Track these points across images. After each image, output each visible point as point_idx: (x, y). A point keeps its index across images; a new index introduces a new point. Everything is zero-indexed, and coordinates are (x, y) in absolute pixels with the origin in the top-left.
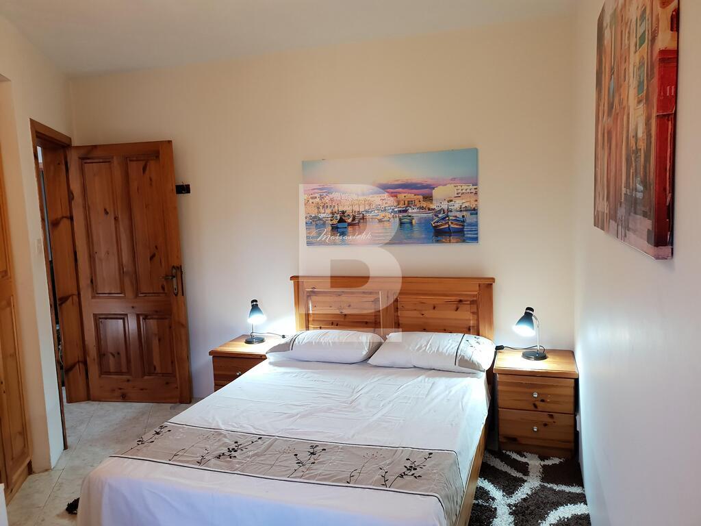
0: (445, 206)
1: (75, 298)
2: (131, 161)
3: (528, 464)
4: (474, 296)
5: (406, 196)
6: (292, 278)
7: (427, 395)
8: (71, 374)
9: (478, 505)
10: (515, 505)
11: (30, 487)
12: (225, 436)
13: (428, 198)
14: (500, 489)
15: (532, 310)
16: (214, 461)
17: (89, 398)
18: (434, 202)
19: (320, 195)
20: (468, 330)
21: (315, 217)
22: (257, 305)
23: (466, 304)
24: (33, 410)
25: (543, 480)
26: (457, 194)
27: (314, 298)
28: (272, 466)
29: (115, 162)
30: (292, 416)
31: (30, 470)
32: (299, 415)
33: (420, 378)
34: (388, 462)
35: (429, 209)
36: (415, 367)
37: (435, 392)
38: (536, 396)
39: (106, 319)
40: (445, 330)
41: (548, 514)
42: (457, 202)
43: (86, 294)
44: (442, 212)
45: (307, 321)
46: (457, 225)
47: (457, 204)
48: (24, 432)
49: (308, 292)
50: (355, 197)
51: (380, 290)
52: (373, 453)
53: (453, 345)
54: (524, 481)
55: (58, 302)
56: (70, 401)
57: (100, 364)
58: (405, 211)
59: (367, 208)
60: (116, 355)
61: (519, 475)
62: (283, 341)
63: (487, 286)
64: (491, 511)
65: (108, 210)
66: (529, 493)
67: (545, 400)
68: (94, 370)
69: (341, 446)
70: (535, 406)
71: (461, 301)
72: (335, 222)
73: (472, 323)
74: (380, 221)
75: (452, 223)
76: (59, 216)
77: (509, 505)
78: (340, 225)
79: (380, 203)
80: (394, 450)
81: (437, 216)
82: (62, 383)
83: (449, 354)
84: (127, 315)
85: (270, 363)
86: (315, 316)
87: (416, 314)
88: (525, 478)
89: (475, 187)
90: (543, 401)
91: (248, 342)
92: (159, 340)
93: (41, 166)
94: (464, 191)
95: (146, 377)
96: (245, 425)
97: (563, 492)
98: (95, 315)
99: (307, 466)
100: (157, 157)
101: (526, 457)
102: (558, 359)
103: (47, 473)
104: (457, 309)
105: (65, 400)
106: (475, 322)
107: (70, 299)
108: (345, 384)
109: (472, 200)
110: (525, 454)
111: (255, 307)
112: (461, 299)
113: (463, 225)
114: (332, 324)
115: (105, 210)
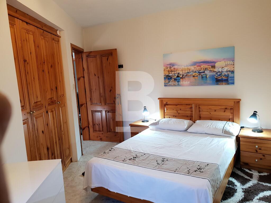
0: (220, 70)
1: (85, 105)
2: (103, 56)
3: (253, 174)
4: (232, 106)
5: (204, 66)
6: (159, 99)
7: (210, 144)
8: (84, 131)
9: (229, 187)
10: (245, 189)
11: (71, 166)
12: (133, 153)
13: (214, 67)
14: (239, 182)
15: (257, 112)
16: (128, 161)
17: (90, 139)
18: (216, 68)
19: (170, 67)
20: (229, 120)
21: (168, 75)
22: (146, 108)
23: (229, 109)
24: (72, 141)
25: (259, 181)
26: (226, 65)
27: (167, 106)
28: (148, 164)
29: (98, 57)
30: (157, 148)
31: (71, 161)
32: (159, 148)
33: (208, 138)
34: (191, 166)
35: (214, 71)
36: (206, 133)
37: (213, 143)
38: (257, 147)
39: (95, 112)
40: (219, 120)
41: (259, 193)
42: (226, 68)
43: (89, 103)
44: (219, 72)
45: (164, 115)
46: (225, 77)
47: (225, 69)
48: (69, 148)
49: (164, 104)
50: (183, 67)
51: (193, 104)
52: (186, 162)
53: (222, 126)
54: (250, 180)
55: (80, 106)
56: (84, 140)
57: (93, 128)
58: (204, 72)
59: (188, 71)
60: (99, 125)
61: (249, 178)
62: (155, 122)
63: (237, 102)
64: (235, 190)
65: (96, 74)
66: (252, 185)
67: (261, 149)
68: (91, 130)
69: (174, 159)
70: (257, 151)
71: (226, 108)
72: (175, 77)
73: (231, 117)
74: (194, 76)
75: (223, 77)
76: (80, 76)
77: (243, 189)
78: (177, 78)
79: (194, 69)
80: (194, 162)
81: (217, 74)
82: (81, 134)
83: (220, 129)
84: (102, 111)
85: (150, 129)
86: (167, 113)
87: (207, 113)
88: (251, 179)
89: (233, 62)
90: (260, 149)
91: (143, 122)
92: (113, 120)
93: (74, 59)
94: (228, 64)
95: (108, 133)
96: (140, 150)
97: (267, 186)
98: (92, 111)
99: (161, 165)
100: (112, 55)
101: (252, 171)
102: (268, 133)
103: (76, 162)
104: (225, 111)
105: (82, 139)
106: (232, 117)
107: (84, 105)
108: (178, 138)
109: (232, 67)
110: (252, 170)
111: (145, 109)
112: (226, 107)
113: (228, 78)
114: (174, 116)
115: (95, 74)
